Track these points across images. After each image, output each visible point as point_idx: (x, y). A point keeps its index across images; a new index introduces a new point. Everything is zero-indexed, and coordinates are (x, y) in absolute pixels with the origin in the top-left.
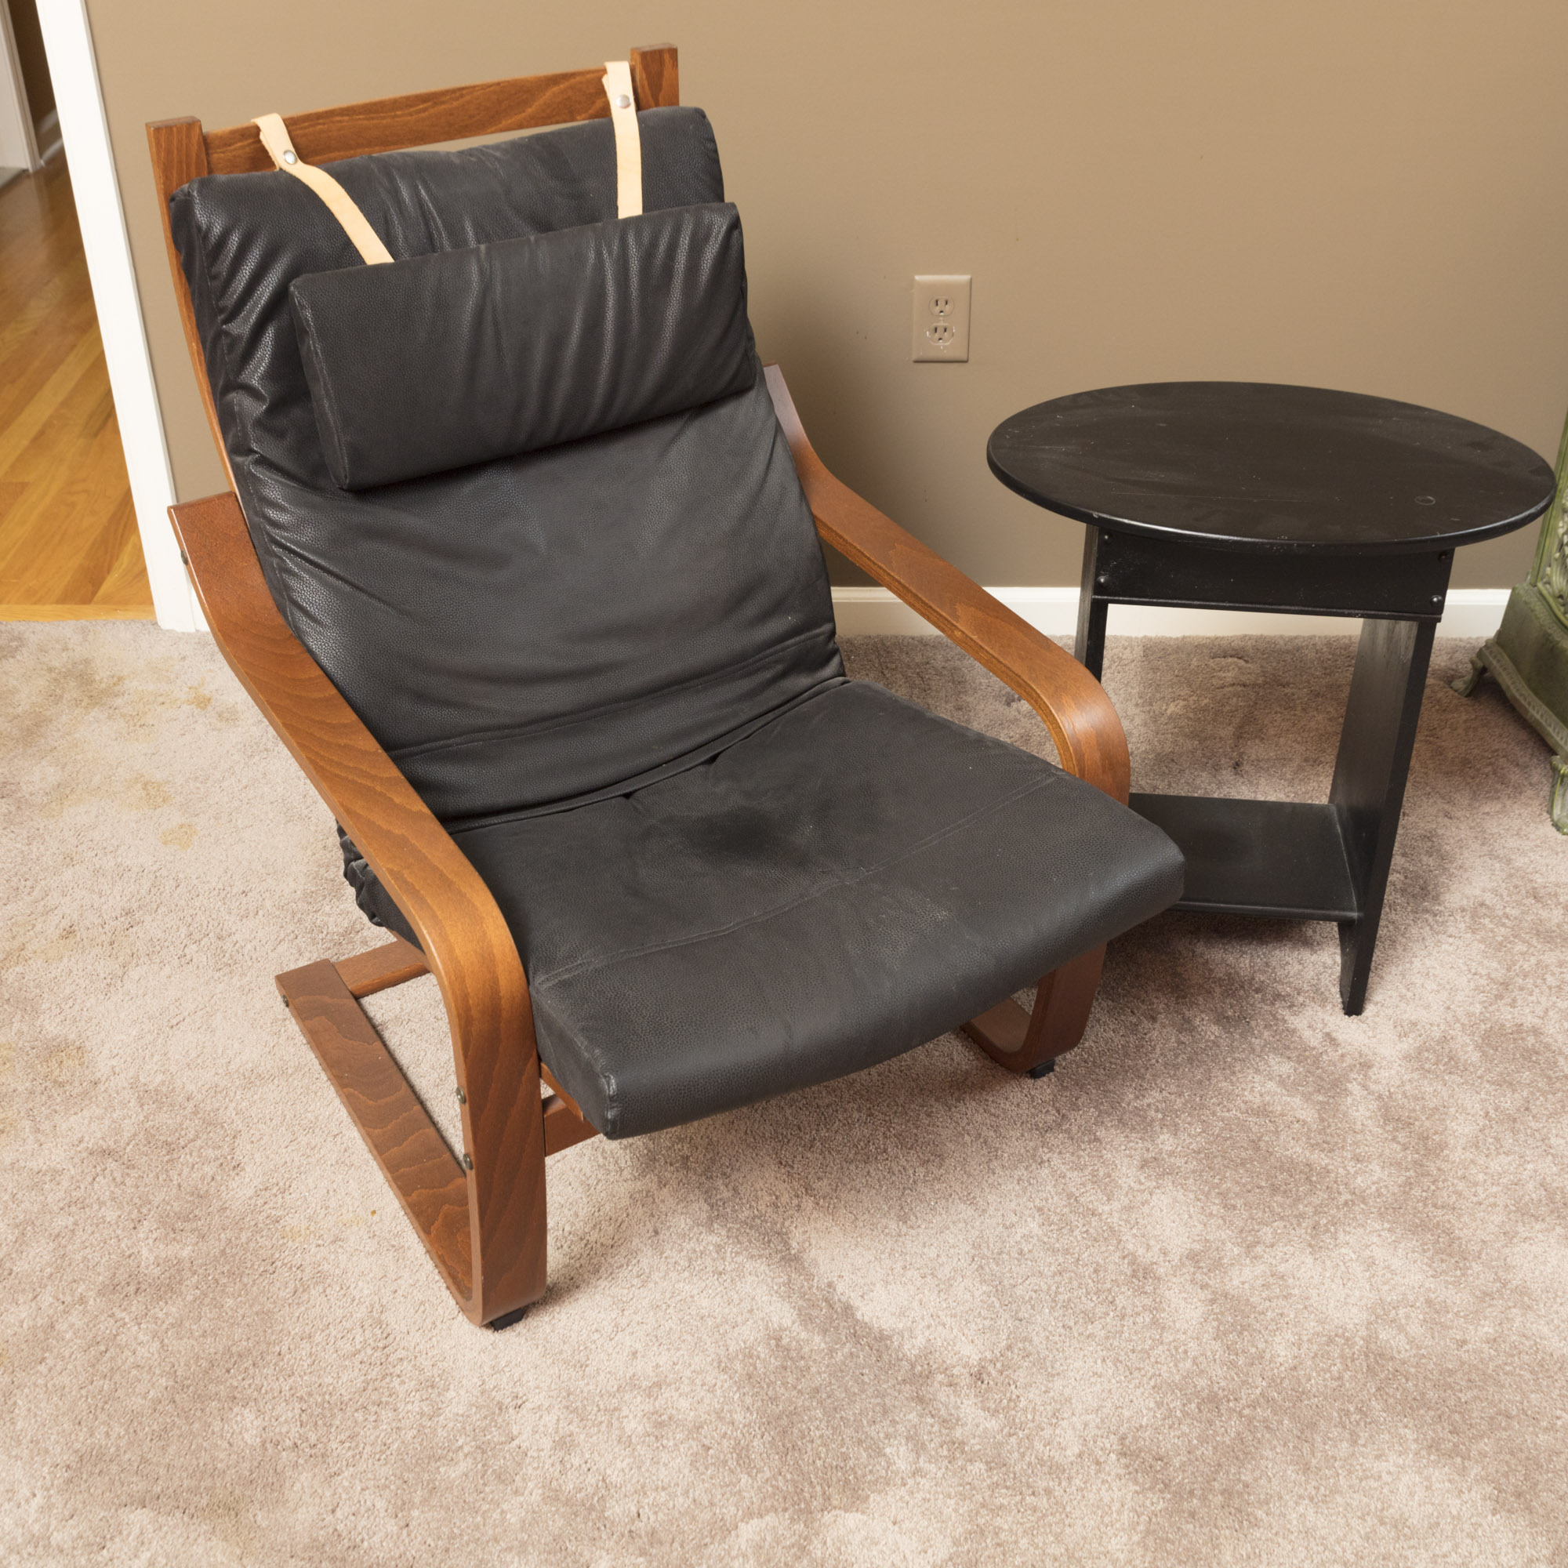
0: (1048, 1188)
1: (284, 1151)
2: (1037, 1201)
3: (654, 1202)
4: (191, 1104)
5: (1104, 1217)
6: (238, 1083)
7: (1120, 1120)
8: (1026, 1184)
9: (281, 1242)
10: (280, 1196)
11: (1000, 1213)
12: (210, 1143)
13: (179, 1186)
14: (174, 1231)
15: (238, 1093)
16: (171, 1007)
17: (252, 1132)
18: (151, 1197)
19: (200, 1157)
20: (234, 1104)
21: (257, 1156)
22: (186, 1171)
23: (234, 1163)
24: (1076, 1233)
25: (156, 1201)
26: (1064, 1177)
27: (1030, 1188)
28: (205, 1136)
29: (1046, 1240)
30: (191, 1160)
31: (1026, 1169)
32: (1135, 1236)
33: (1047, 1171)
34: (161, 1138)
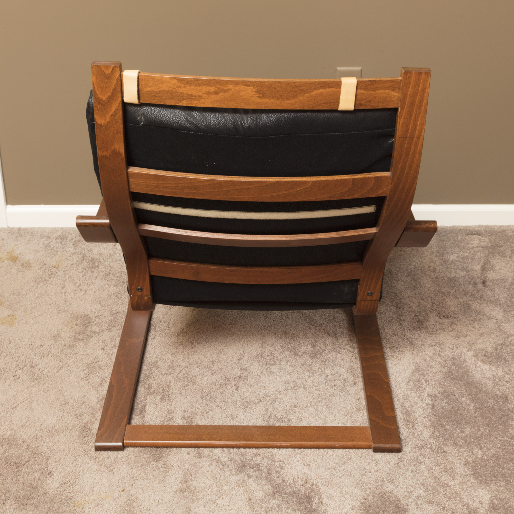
0: (425, 474)
1: (71, 465)
2: (421, 481)
3: (247, 485)
4: (26, 444)
5: (452, 487)
6: (46, 434)
7: (454, 443)
8: (415, 473)
9: (74, 509)
10: (71, 487)
11: (405, 487)
12: (36, 462)
13: (23, 483)
14: (23, 504)
15: (47, 439)
16: (12, 399)
17: (55, 457)
18: (10, 489)
19: (32, 469)
20: (46, 444)
21: (59, 468)
22: (26, 476)
23: (48, 472)
24: (441, 495)
25: (13, 490)
26: (432, 469)
27: (417, 475)
28: (33, 459)
29: (428, 498)
30: (28, 471)
31: (414, 466)
32: (467, 496)
33: (424, 467)
34: (13, 461)
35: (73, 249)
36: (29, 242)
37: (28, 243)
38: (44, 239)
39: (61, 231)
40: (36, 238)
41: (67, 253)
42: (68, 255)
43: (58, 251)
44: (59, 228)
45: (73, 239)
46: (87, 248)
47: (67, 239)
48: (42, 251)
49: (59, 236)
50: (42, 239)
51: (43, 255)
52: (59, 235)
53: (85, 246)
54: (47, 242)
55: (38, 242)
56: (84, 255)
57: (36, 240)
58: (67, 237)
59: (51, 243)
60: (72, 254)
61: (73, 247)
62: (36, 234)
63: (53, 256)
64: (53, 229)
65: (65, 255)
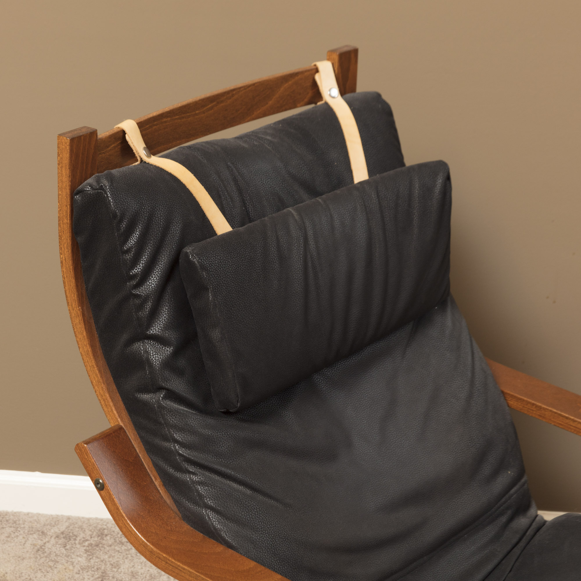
35: (84, 559)
36: (9, 539)
37: (7, 541)
38: (35, 536)
39: (67, 524)
40: (22, 532)
41: (74, 567)
42: (76, 570)
43: (58, 562)
44: (63, 516)
45: (87, 540)
46: (111, 559)
47: (75, 540)
48: (30, 558)
49: (62, 533)
50: (31, 536)
51: (31, 567)
52: (62, 530)
53: (107, 557)
54: (40, 543)
55: (23, 541)
56: (104, 572)
57: (21, 537)
58: (76, 536)
59: (47, 544)
60: (82, 569)
61: (86, 555)
62: (22, 526)
63: (49, 569)
64: (52, 517)
65: (70, 570)
